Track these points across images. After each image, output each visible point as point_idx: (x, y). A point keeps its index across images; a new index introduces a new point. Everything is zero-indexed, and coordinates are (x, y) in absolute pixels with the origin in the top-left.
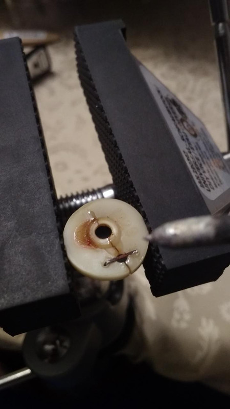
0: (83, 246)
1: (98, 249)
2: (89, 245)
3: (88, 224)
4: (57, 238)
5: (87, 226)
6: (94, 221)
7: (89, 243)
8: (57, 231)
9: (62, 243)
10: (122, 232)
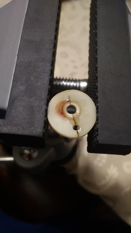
0: (58, 114)
1: (65, 118)
2: (61, 114)
3: (65, 102)
4: (44, 104)
5: (63, 103)
6: (68, 101)
7: (62, 113)
8: (46, 101)
9: (47, 108)
10: (82, 113)
